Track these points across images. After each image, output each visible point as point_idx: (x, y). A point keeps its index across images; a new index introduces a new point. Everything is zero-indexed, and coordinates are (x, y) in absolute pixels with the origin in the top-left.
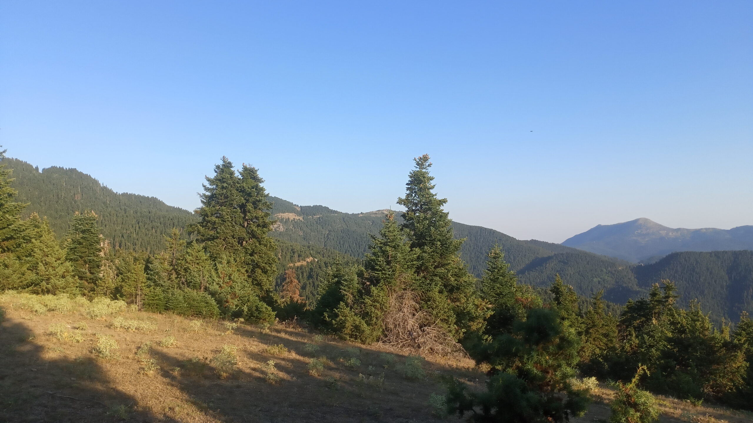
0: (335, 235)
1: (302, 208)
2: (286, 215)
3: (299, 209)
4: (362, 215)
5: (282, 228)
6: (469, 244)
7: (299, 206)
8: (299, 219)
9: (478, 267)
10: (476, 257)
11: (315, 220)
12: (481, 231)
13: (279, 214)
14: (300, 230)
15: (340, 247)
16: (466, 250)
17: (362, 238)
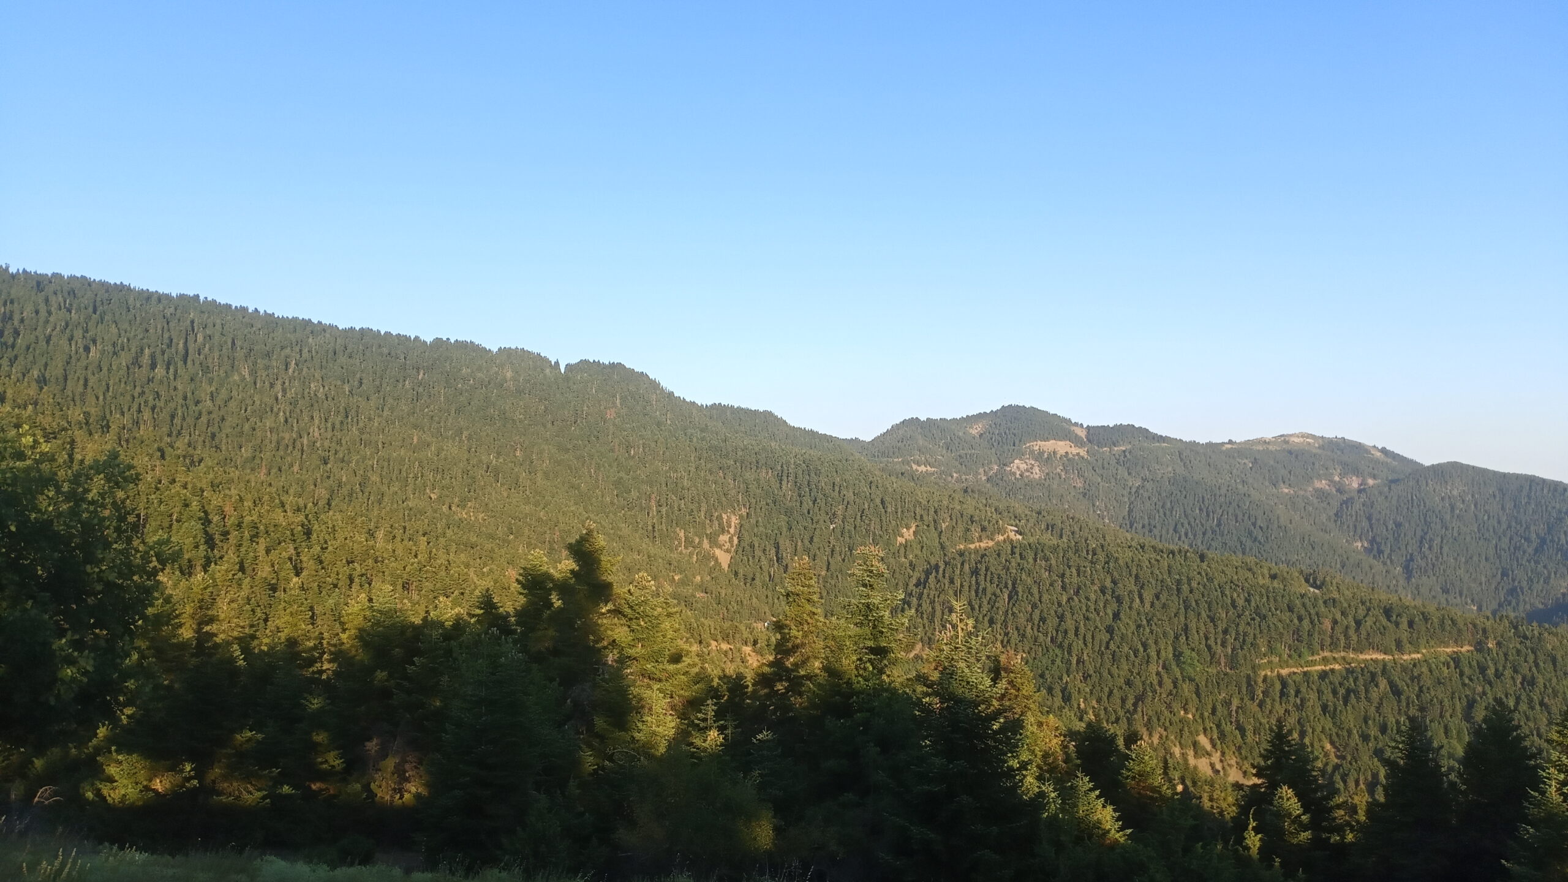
0: (1155, 490)
1: (1089, 430)
2: (1049, 445)
3: (1082, 434)
4: (1229, 446)
5: (1038, 471)
6: (1496, 516)
7: (1085, 426)
8: (1078, 454)
9: (1513, 572)
10: (1512, 548)
11: (1114, 455)
12: (1530, 486)
13: (1035, 443)
14: (1078, 476)
15: (1163, 516)
16: (1488, 530)
17: (1215, 495)
